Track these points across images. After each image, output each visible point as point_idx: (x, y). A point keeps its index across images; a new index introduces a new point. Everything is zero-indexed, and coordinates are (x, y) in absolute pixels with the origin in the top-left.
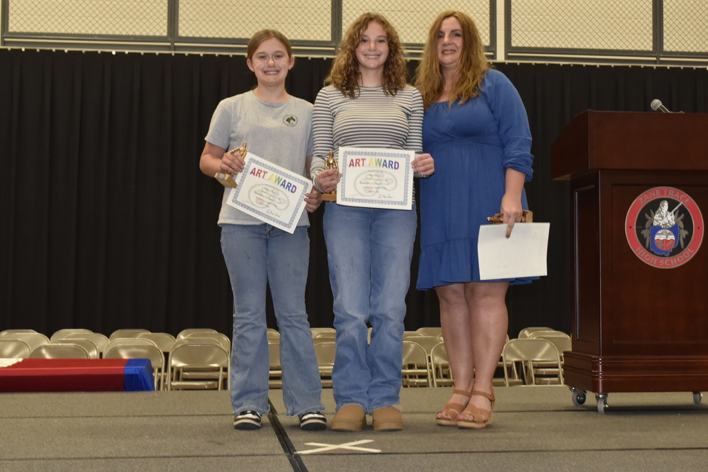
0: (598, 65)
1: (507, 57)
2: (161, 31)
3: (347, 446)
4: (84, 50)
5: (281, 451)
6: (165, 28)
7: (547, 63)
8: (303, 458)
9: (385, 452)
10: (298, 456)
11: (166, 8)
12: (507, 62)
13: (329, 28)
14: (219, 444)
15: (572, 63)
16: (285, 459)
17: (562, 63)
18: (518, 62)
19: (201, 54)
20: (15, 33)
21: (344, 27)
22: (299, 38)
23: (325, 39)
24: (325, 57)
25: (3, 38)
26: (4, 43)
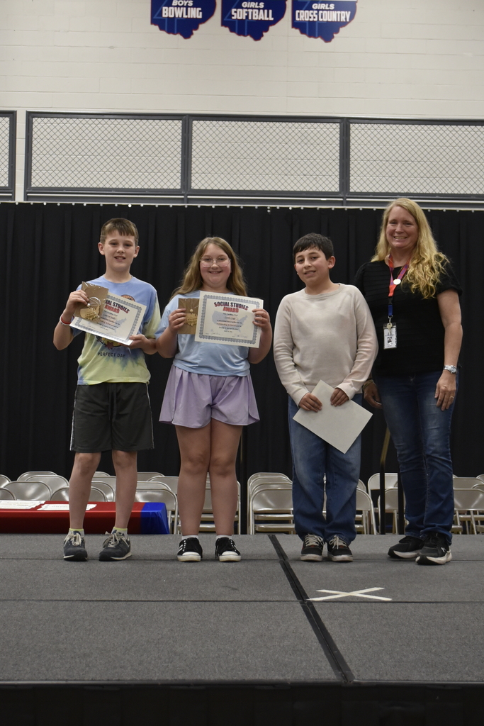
2: (175, 184)
3: (357, 594)
4: (101, 204)
5: (294, 598)
6: (179, 181)
8: (316, 605)
9: (395, 600)
10: (311, 603)
11: (179, 162)
13: (337, 179)
14: (234, 589)
16: (298, 606)
19: (213, 206)
20: (37, 188)
21: (352, 178)
22: (308, 189)
23: (333, 190)
24: (333, 207)
25: (26, 193)
26: (27, 198)
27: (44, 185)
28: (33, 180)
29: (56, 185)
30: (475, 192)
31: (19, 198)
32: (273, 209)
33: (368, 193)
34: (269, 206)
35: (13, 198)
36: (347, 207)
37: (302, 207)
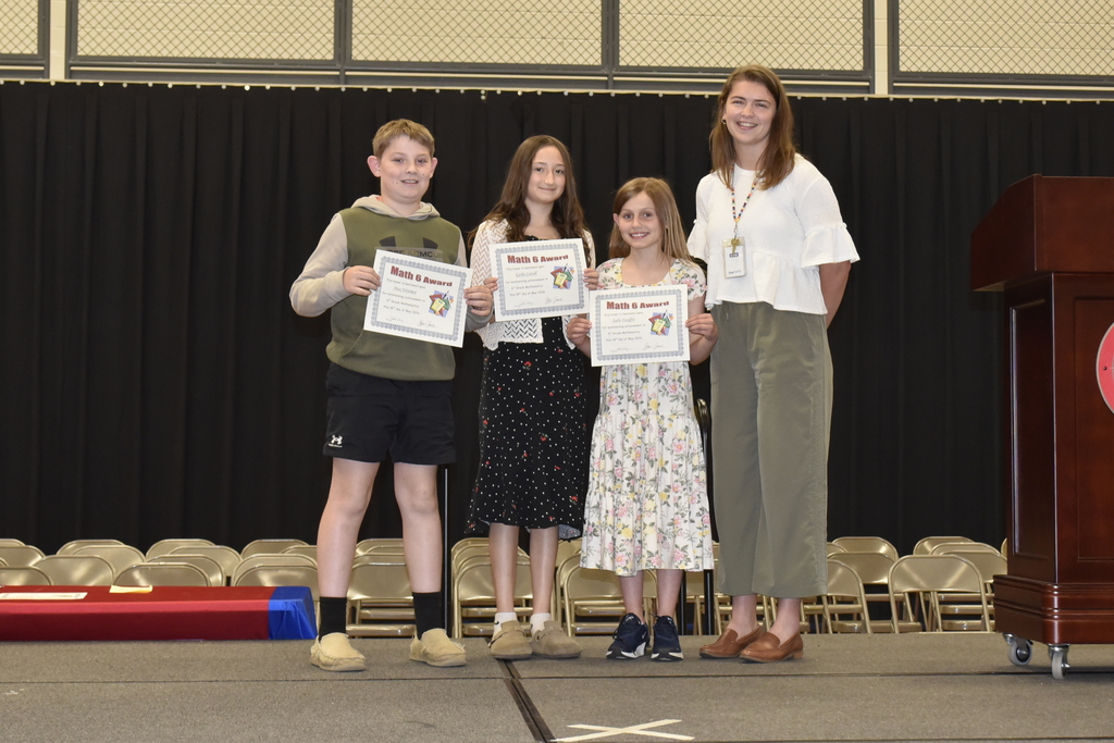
0: (1044, 100)
1: (892, 89)
4: (199, 84)
6: (331, 46)
7: (959, 98)
11: (331, 15)
12: (892, 97)
13: (598, 45)
15: (1000, 98)
17: (983, 98)
18: (911, 97)
20: (87, 57)
21: (622, 43)
22: (549, 61)
23: (591, 62)
24: (591, 92)
25: (68, 66)
26: (69, 74)
27: (99, 52)
28: (81, 44)
29: (121, 52)
30: (827, 67)
31: (57, 74)
32: (489, 93)
33: (649, 69)
34: (484, 89)
35: (46, 73)
36: (613, 92)
37: (540, 91)
